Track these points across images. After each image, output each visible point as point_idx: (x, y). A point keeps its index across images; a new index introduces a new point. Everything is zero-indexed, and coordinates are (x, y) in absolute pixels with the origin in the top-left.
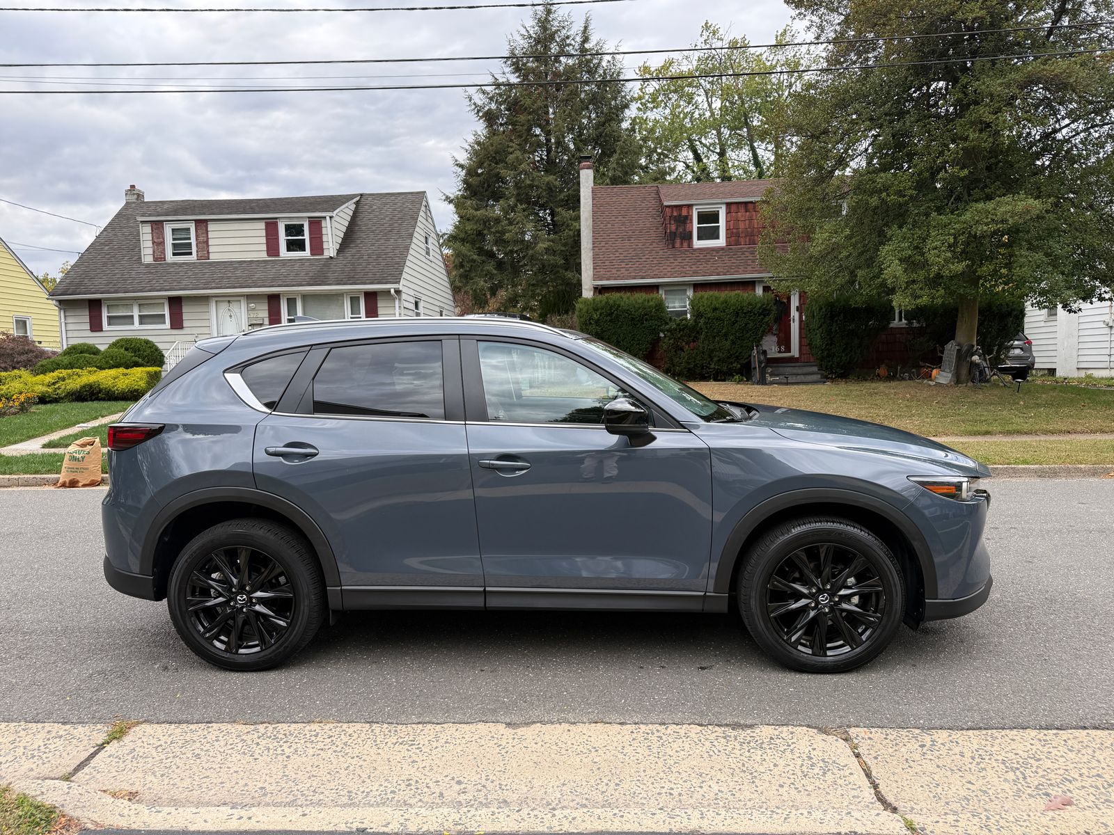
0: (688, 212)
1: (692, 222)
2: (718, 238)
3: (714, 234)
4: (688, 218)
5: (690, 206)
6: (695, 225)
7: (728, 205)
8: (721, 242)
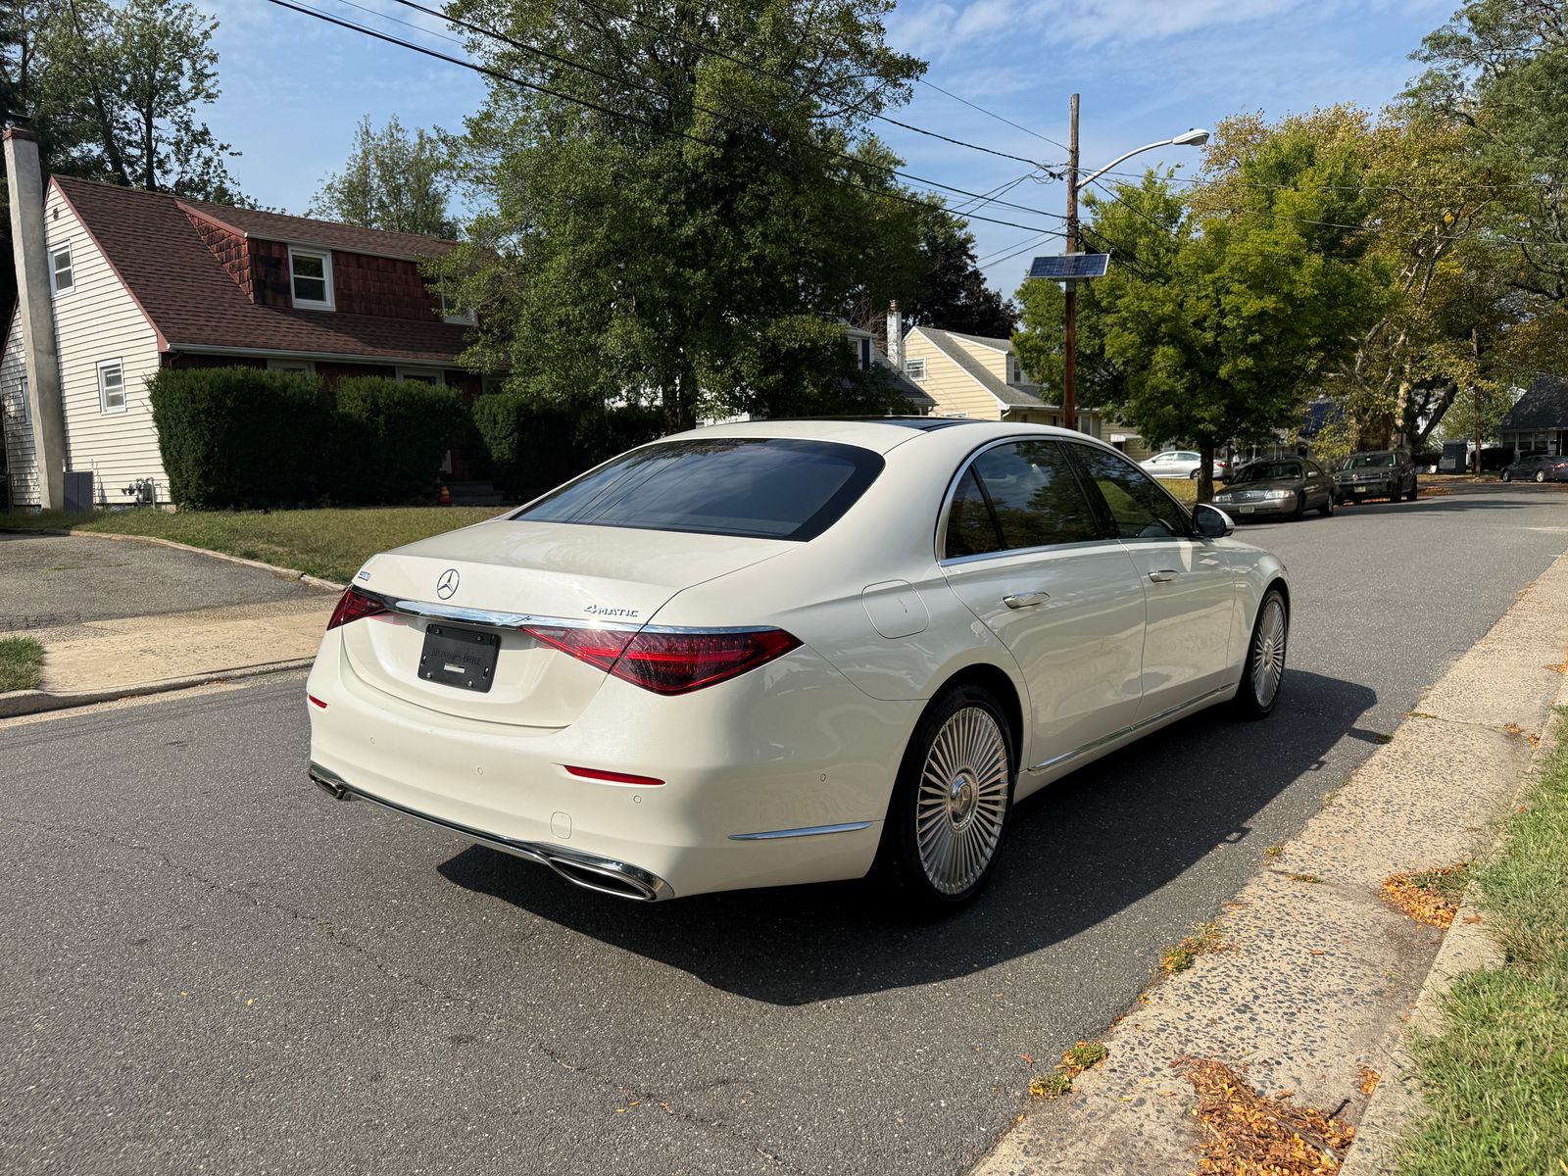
0: (281, 253)
1: (288, 269)
2: (321, 297)
3: (317, 292)
4: (280, 263)
5: (284, 246)
6: (292, 276)
7: (336, 254)
8: (329, 304)
